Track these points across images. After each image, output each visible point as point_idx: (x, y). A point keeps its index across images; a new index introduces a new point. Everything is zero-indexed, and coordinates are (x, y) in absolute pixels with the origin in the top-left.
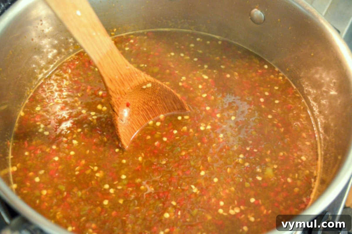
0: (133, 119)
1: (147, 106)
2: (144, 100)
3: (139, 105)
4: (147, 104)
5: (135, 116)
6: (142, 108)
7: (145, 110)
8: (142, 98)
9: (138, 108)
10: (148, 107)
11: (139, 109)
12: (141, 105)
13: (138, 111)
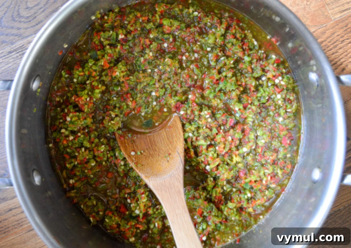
0: (166, 147)
1: (151, 153)
2: (153, 160)
3: (157, 156)
4: (150, 154)
5: (164, 149)
6: (155, 152)
7: (153, 149)
8: (154, 162)
9: (159, 155)
10: (150, 151)
11: (158, 153)
12: (155, 156)
13: (160, 152)
